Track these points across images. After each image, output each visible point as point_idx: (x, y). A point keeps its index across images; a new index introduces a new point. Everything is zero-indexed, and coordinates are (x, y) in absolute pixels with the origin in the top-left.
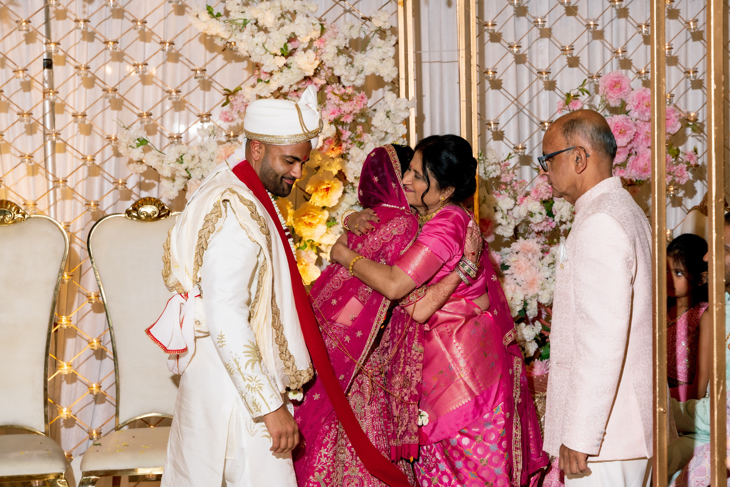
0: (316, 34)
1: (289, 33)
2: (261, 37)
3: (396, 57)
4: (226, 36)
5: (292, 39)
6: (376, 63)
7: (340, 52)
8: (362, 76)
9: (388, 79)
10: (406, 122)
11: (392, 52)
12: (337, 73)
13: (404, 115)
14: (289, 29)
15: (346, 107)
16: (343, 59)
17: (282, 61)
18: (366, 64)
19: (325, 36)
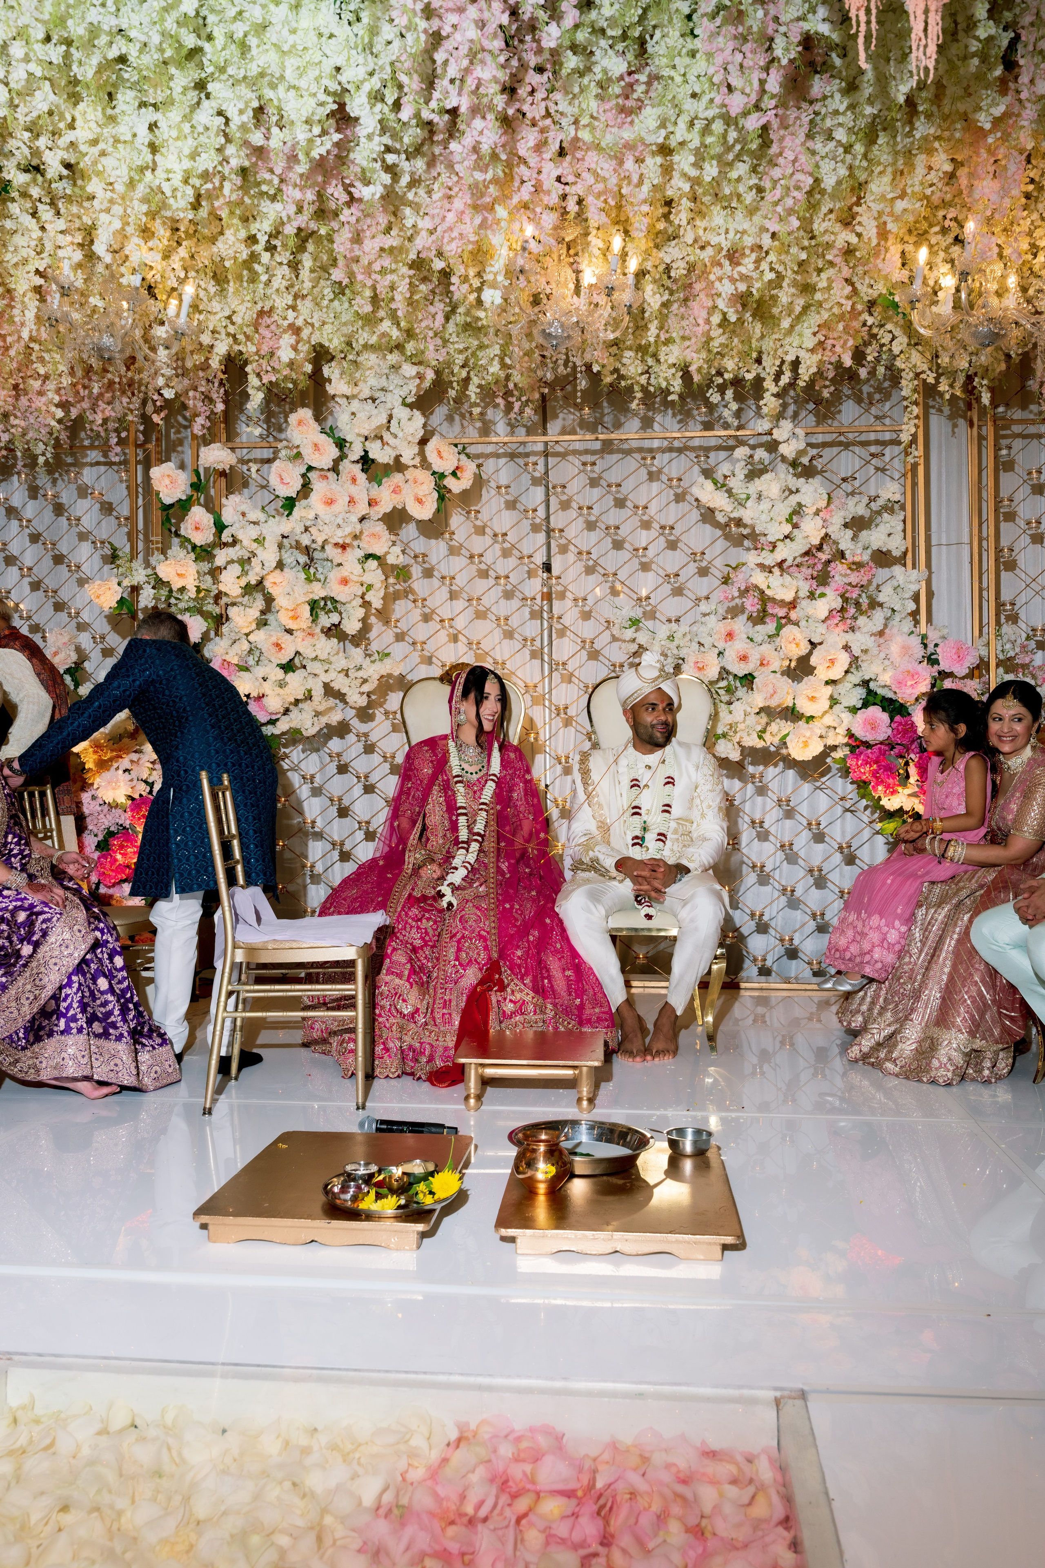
0: (823, 504)
1: (794, 504)
2: (765, 505)
3: (904, 531)
4: (728, 508)
5: (798, 511)
6: (884, 537)
7: (846, 525)
8: (869, 551)
9: (896, 553)
10: (916, 598)
11: (900, 526)
12: (842, 547)
13: (914, 588)
14: (794, 499)
15: (854, 578)
16: (849, 533)
17: (787, 529)
18: (873, 538)
19: (832, 506)
